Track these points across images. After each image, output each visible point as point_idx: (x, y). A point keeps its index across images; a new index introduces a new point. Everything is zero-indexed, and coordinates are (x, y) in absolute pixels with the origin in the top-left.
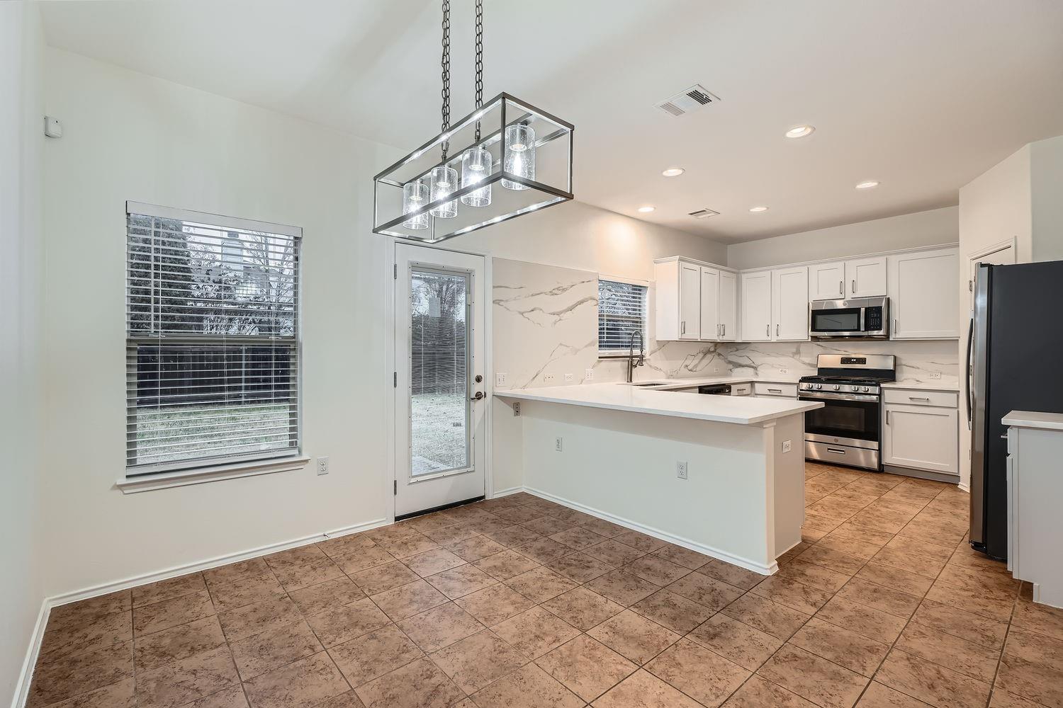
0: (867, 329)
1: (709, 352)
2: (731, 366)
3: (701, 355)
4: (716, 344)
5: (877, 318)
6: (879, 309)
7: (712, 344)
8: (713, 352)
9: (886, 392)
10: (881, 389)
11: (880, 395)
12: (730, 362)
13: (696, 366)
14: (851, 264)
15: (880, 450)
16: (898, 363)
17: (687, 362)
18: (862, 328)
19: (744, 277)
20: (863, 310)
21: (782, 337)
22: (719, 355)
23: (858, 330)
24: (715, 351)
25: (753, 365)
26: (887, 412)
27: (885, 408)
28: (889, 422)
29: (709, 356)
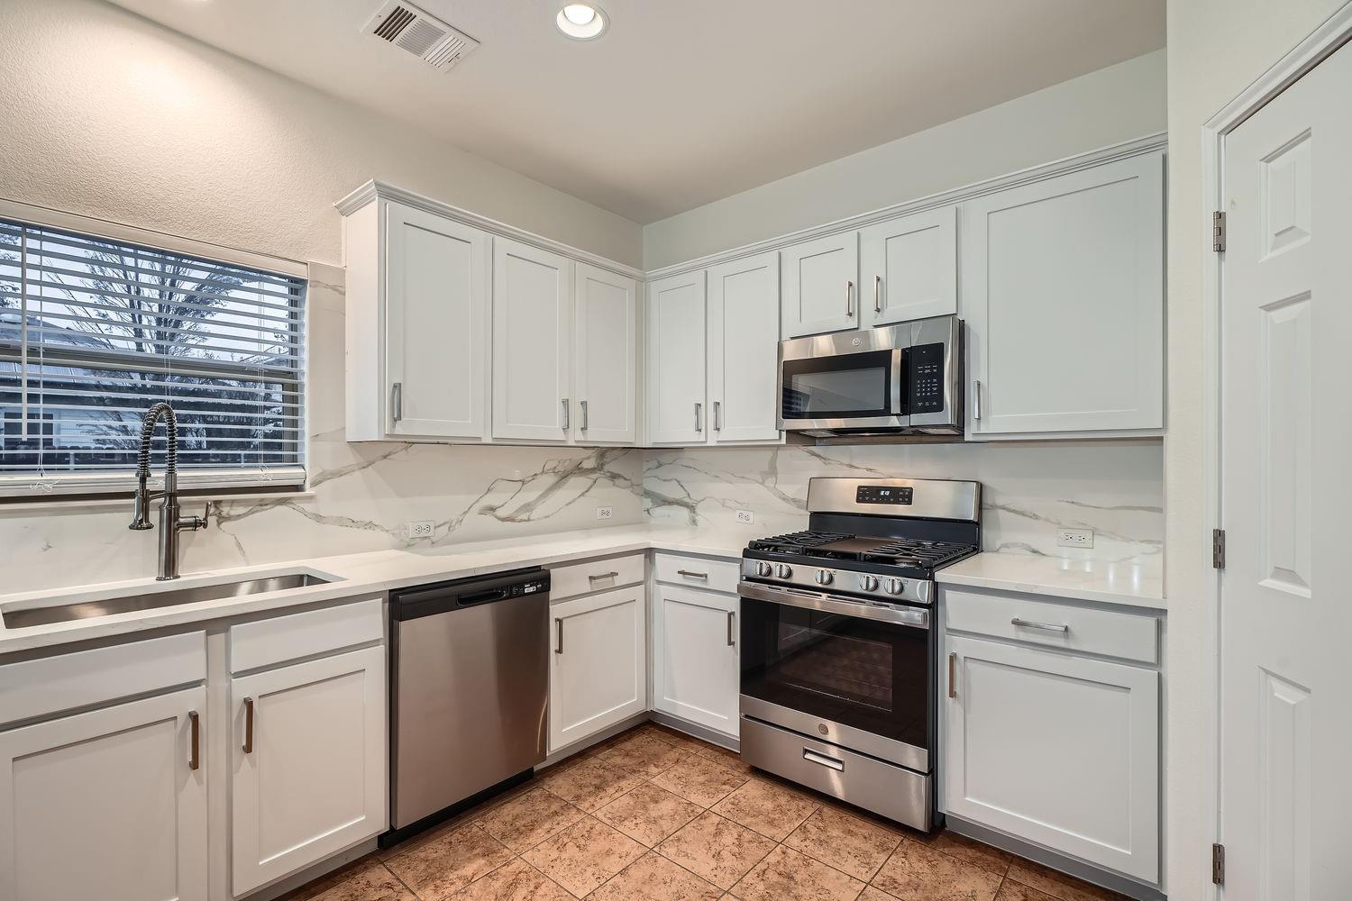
0: (906, 409)
1: (578, 470)
2: (648, 503)
3: (550, 479)
4: (603, 453)
5: (931, 376)
6: (936, 351)
7: (590, 452)
8: (592, 470)
9: (950, 597)
10: (936, 586)
11: (933, 607)
12: (647, 494)
13: (528, 507)
14: (874, 235)
15: (932, 773)
16: (988, 500)
17: (490, 500)
18: (896, 408)
19: (654, 287)
20: (896, 358)
21: (730, 434)
22: (614, 476)
23: (887, 411)
24: (599, 468)
25: (687, 500)
26: (953, 658)
27: (950, 645)
28: (958, 689)
29: (577, 483)
